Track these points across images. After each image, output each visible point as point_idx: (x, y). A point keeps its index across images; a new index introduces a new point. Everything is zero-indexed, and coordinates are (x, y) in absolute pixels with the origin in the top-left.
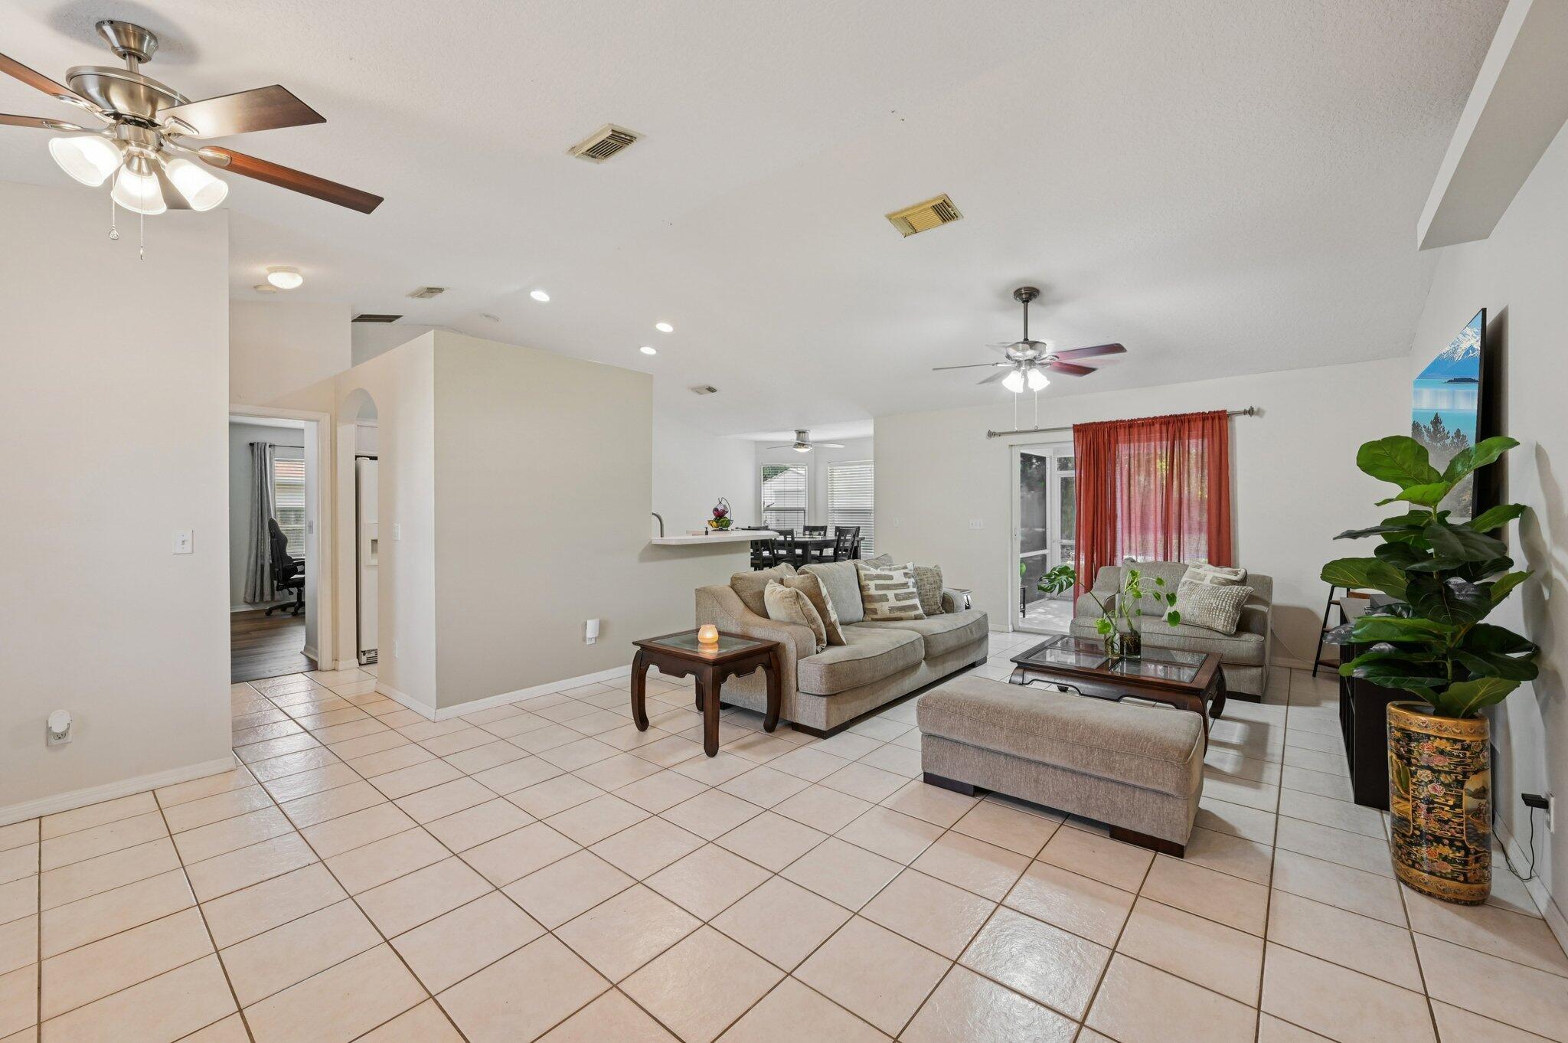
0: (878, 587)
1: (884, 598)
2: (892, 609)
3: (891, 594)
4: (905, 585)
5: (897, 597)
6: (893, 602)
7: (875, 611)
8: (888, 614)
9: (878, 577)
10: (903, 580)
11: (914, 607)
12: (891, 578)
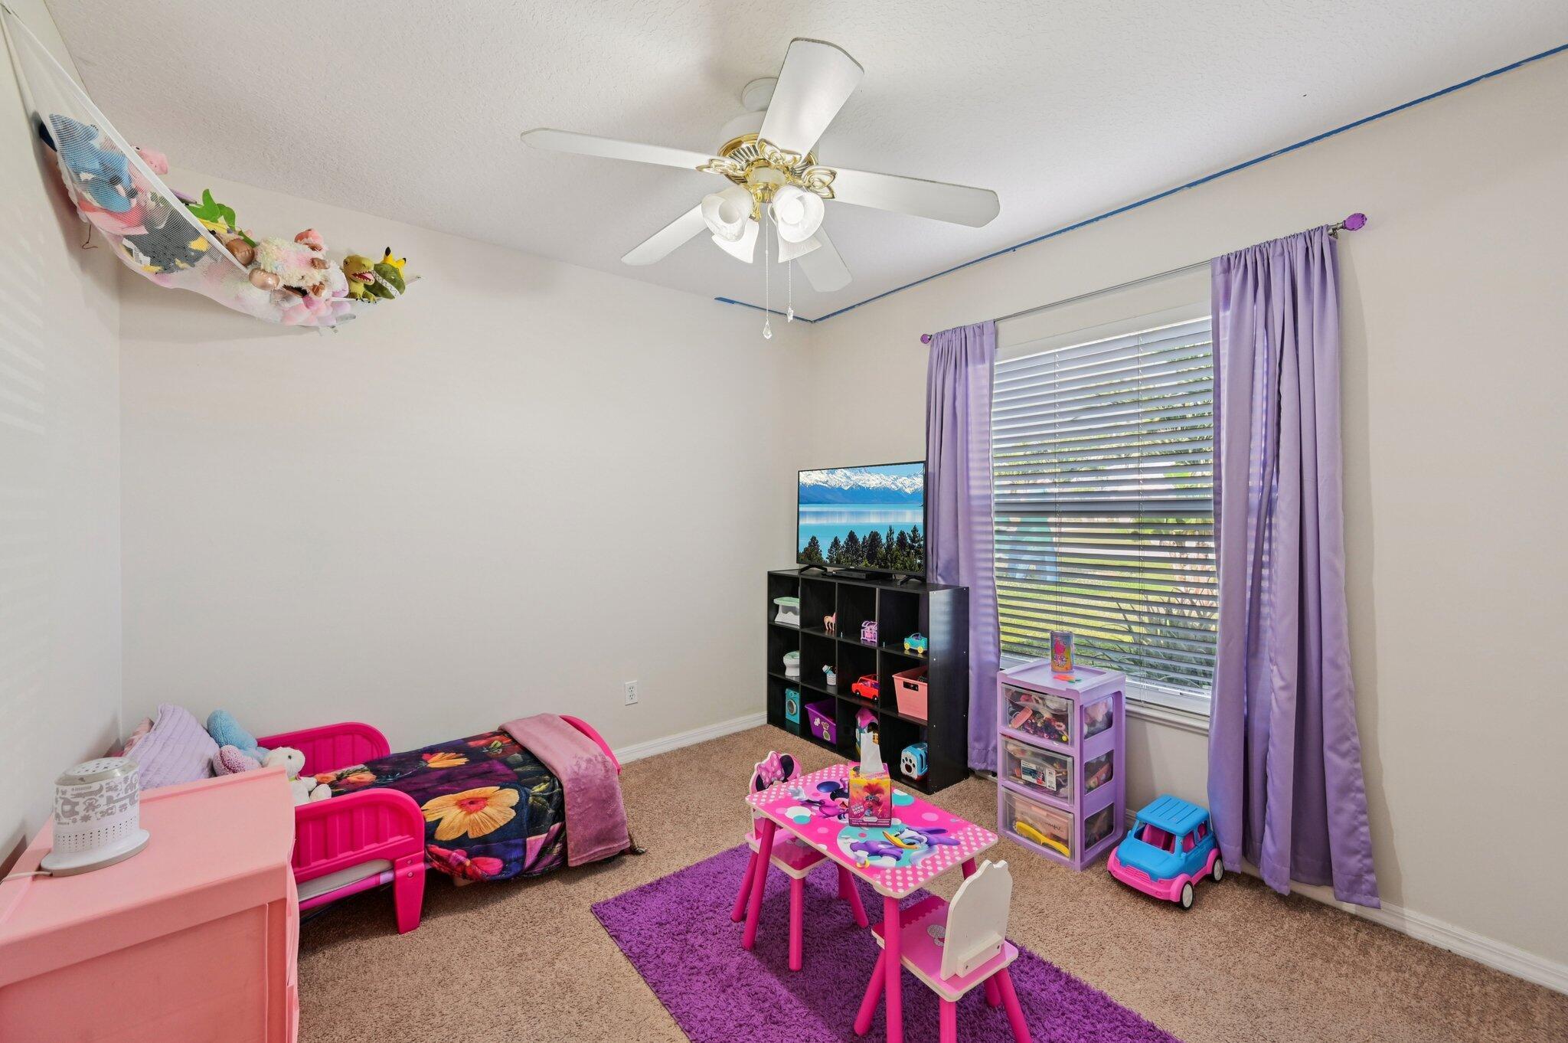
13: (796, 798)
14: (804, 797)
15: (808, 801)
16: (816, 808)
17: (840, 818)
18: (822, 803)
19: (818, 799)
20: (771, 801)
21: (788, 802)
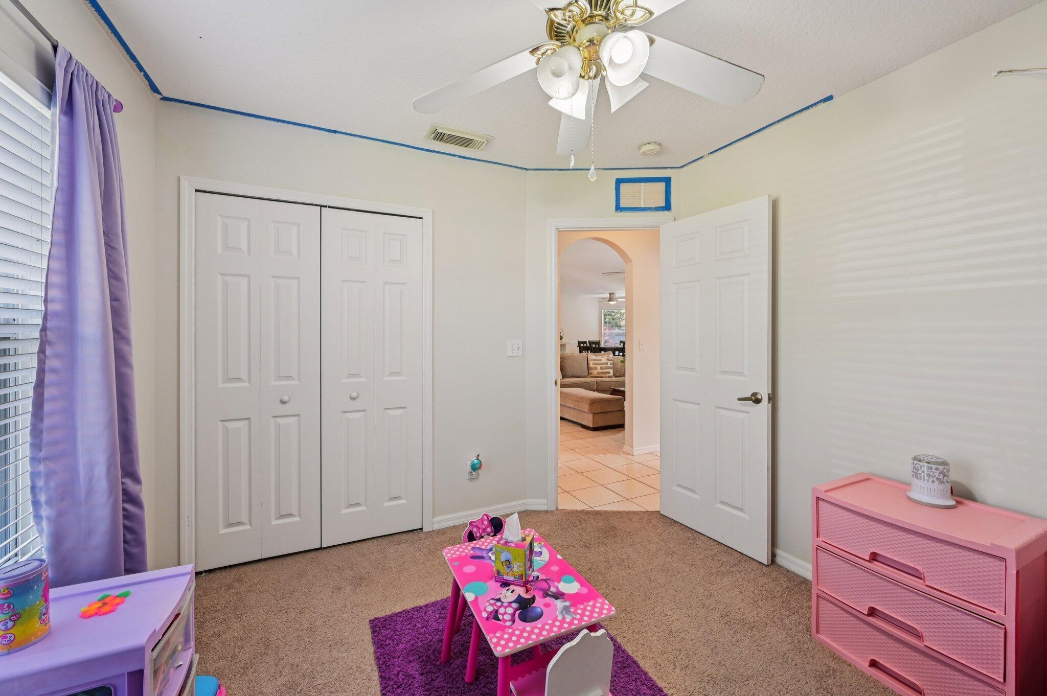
0: (594, 364)
1: (596, 368)
2: (598, 373)
3: (598, 367)
4: (606, 363)
5: (601, 368)
6: (599, 370)
7: (591, 374)
8: (596, 375)
9: (595, 360)
10: (606, 361)
11: (609, 373)
12: (600, 360)
13: (567, 604)
14: (560, 604)
15: (557, 598)
16: (553, 589)
17: (538, 577)
18: (546, 594)
19: (548, 599)
20: (591, 603)
21: (576, 600)
